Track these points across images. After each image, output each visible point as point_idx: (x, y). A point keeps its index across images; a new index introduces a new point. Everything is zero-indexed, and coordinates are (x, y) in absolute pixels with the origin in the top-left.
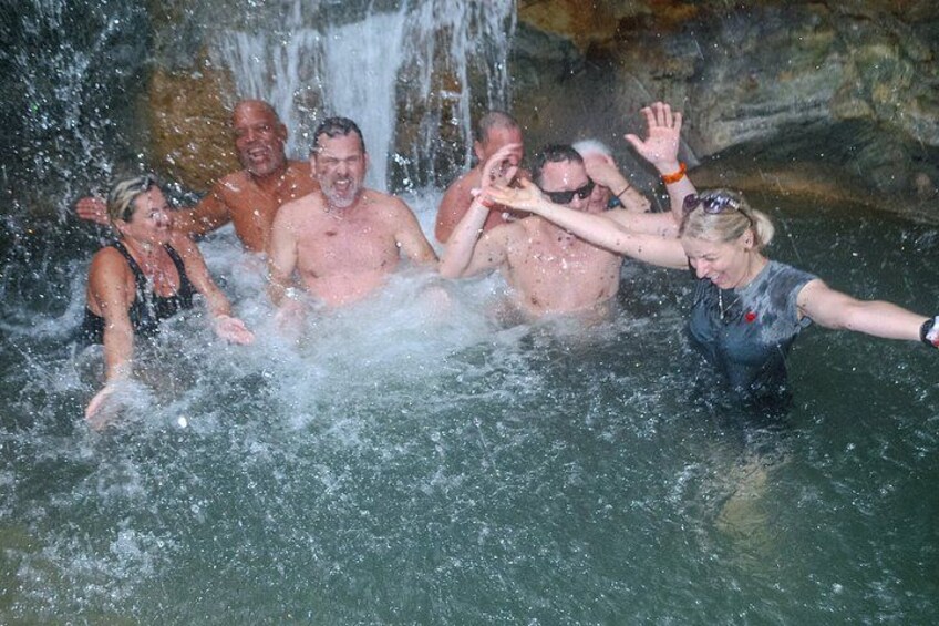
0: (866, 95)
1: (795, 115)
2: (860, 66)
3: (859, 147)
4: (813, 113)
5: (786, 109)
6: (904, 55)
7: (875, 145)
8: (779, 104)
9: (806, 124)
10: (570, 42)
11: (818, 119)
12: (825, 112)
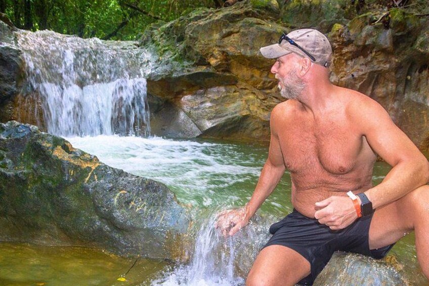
0: (248, 109)
1: (230, 116)
2: (247, 101)
3: (248, 125)
4: (235, 115)
5: (227, 115)
6: (257, 98)
7: (252, 124)
8: (225, 114)
9: (233, 118)
10: (160, 98)
11: (236, 117)
12: (237, 115)
